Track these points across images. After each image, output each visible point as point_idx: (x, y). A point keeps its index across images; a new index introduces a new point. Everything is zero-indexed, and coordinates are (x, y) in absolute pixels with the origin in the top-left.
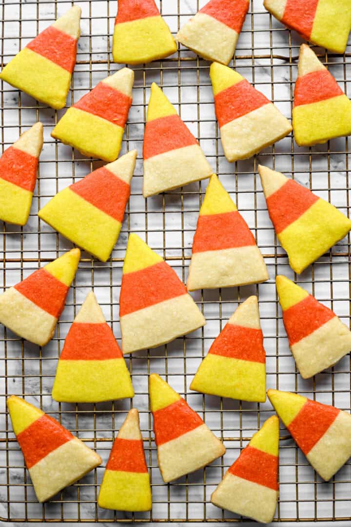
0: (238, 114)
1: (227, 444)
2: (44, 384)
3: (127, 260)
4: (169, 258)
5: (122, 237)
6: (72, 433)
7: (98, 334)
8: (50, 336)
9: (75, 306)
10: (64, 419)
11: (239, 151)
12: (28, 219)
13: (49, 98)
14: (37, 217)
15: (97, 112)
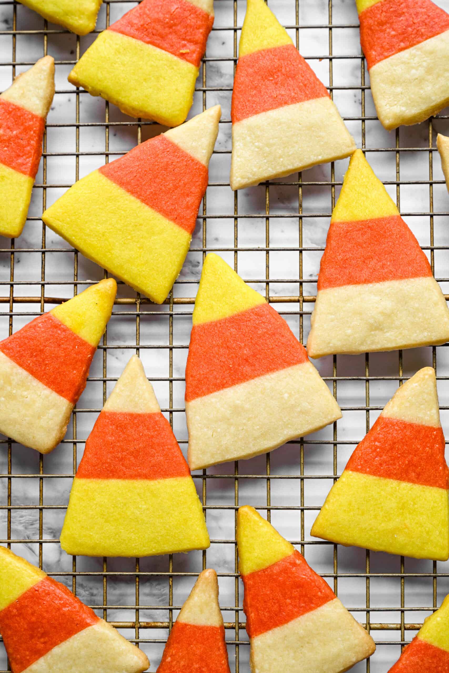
0: (402, 45)
1: (377, 636)
2: (46, 524)
3: (200, 301)
4: (275, 299)
5: (191, 262)
6: (95, 611)
7: (146, 432)
8: (58, 435)
9: (105, 381)
10: (81, 586)
11: (403, 109)
12: (24, 227)
13: (66, 14)
14: (41, 223)
15: (150, 38)
